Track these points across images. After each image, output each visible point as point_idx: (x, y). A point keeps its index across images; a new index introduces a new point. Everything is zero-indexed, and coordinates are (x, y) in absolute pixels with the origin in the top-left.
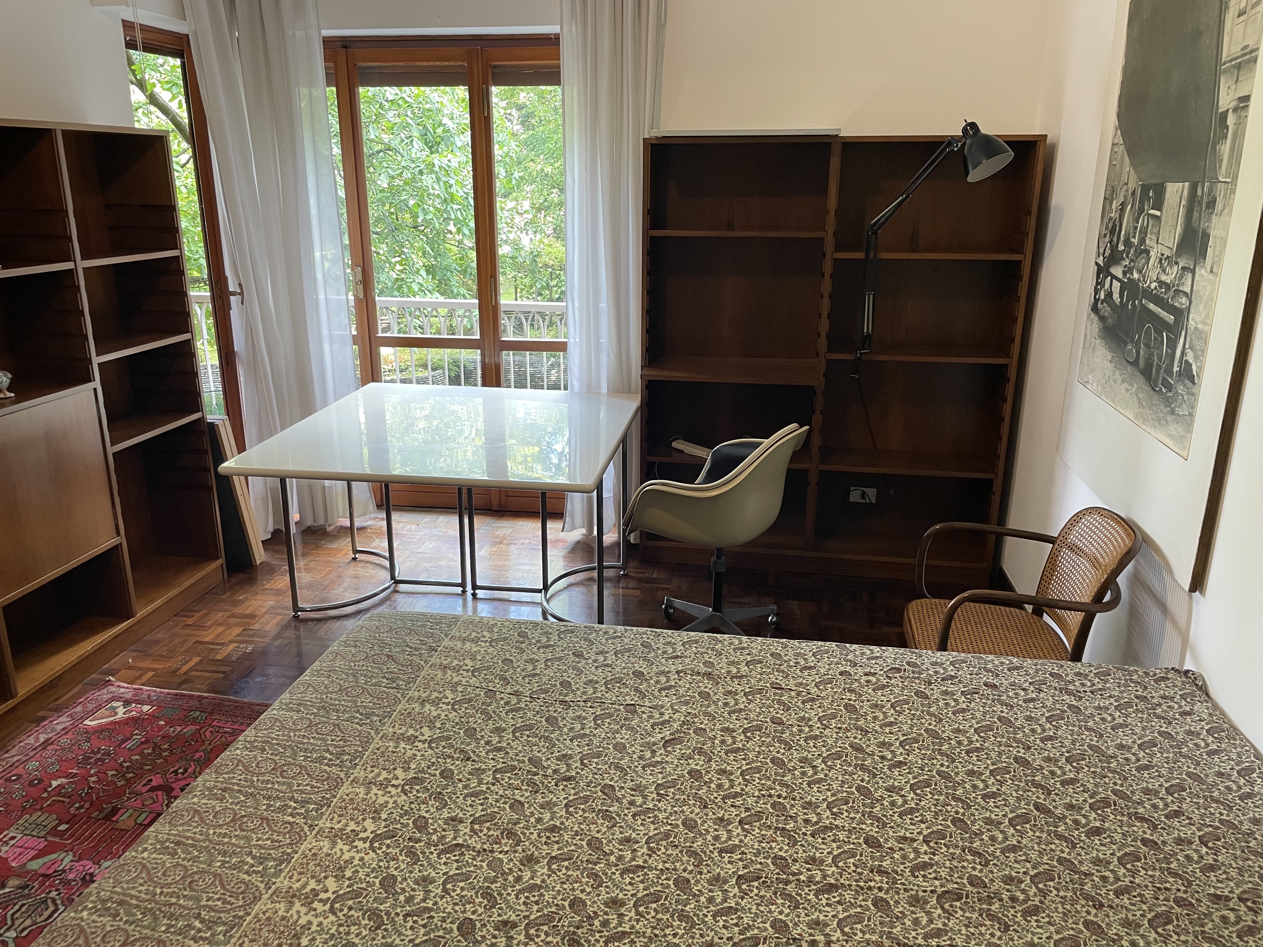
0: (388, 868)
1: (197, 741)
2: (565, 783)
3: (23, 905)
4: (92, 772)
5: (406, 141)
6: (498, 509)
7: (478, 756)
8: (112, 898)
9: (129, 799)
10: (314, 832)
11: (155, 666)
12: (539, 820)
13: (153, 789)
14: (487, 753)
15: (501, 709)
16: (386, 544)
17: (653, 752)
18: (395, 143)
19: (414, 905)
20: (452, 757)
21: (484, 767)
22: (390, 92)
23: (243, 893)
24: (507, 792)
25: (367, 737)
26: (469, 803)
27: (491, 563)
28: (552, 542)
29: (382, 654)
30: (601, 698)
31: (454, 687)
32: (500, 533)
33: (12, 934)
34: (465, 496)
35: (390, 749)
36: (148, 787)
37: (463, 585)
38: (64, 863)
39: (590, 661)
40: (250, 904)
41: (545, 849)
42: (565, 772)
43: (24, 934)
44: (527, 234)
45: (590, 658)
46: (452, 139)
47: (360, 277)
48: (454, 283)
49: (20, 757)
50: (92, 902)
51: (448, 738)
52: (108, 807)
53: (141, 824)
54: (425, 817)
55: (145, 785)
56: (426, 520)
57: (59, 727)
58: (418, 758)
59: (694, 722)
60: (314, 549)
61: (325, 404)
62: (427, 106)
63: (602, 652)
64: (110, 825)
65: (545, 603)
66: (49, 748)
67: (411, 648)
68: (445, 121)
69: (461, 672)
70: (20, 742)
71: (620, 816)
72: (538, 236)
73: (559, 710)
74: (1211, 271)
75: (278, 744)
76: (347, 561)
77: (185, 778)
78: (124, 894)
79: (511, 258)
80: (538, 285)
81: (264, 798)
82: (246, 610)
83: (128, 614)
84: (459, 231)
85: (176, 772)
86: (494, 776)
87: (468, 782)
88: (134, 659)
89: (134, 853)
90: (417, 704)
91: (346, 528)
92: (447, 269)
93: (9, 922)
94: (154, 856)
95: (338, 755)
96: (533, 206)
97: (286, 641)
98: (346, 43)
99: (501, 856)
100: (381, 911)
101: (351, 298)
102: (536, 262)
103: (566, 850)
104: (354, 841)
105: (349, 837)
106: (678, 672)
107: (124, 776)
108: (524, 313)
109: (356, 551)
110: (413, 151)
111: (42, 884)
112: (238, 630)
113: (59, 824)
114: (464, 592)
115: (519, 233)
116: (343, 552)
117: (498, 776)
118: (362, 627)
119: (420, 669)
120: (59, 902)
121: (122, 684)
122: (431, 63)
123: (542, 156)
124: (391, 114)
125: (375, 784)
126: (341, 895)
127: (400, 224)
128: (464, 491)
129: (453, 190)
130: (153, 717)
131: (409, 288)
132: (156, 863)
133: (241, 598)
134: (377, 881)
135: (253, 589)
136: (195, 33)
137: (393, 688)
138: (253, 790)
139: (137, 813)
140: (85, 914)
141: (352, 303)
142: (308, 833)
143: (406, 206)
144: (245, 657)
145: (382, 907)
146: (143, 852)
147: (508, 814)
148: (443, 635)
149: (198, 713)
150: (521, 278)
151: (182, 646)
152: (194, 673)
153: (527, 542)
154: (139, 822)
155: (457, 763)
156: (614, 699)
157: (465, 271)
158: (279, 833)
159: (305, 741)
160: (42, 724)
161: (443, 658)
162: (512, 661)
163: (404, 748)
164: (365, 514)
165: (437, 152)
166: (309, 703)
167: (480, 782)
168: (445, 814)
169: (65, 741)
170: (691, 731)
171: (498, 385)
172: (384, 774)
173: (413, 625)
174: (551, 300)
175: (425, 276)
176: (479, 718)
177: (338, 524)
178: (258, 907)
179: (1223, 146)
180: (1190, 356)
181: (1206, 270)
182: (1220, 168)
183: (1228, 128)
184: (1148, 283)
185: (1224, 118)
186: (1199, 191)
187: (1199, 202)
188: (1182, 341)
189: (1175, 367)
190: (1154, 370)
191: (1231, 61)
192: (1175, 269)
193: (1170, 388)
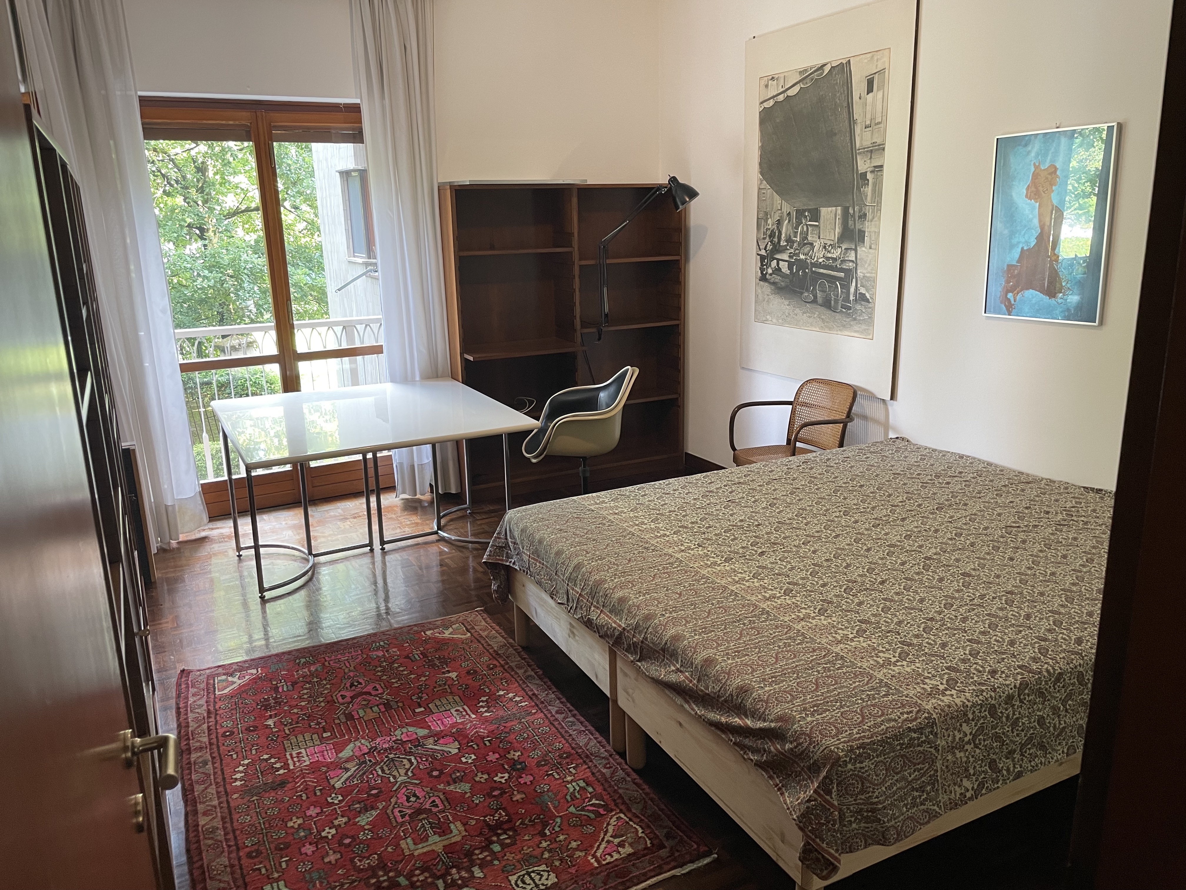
74: (870, 248)
179: (866, 189)
180: (863, 290)
181: (866, 248)
182: (866, 199)
183: (868, 180)
184: (815, 259)
185: (864, 176)
186: (851, 211)
187: (852, 216)
188: (854, 284)
189: (852, 298)
190: (833, 302)
191: (864, 148)
192: (839, 250)
193: (849, 308)
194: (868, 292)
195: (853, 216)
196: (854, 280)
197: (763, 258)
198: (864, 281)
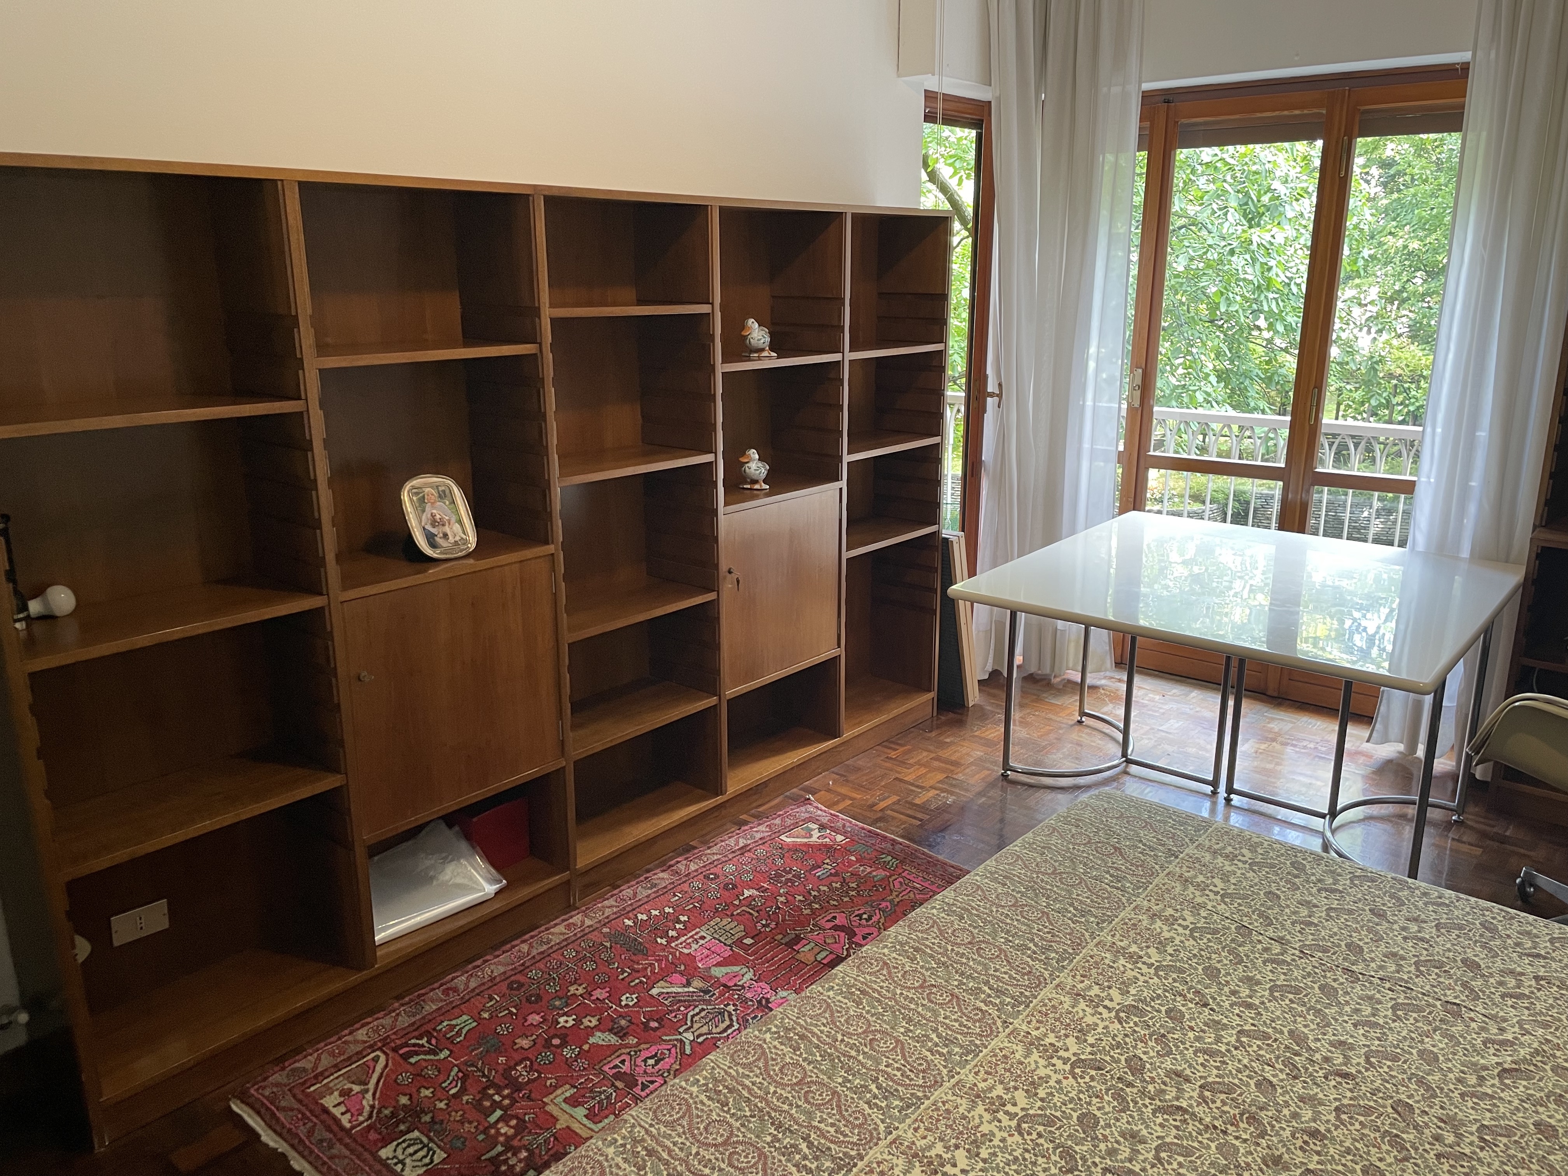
0: (1089, 1104)
1: (884, 889)
2: (1339, 1079)
3: (703, 1010)
4: (782, 891)
5: (1219, 213)
6: (1275, 694)
7: (1218, 1004)
8: (795, 1029)
9: (812, 931)
10: (1007, 1031)
11: (854, 795)
12: (1295, 1116)
13: (836, 928)
14: (1231, 1005)
15: (1257, 955)
16: (1121, 712)
17: (1482, 1079)
18: (1203, 217)
19: (1117, 1161)
20: (1185, 996)
21: (1225, 1021)
22: (1207, 153)
23: (924, 1071)
24: (1253, 1064)
25: (1080, 939)
26: (1201, 1060)
27: (1256, 764)
28: (1349, 754)
29: (1108, 843)
30: (1407, 982)
31: (1196, 908)
32: (1275, 726)
33: (689, 1036)
34: (1234, 671)
35: (1107, 961)
36: (831, 924)
37: (1215, 783)
38: (745, 979)
39: (1396, 927)
40: (930, 1087)
41: (1299, 1157)
42: (1341, 1065)
43: (700, 1040)
44: (1369, 332)
45: (1396, 922)
46: (1281, 209)
47: (1138, 381)
48: (1252, 393)
49: (719, 857)
50: (776, 1026)
51: (1181, 971)
52: (792, 934)
53: (820, 962)
54: (1141, 1059)
55: (828, 921)
56: (1174, 691)
57: (758, 836)
58: (1140, 983)
59: (1554, 1056)
60: (1033, 701)
61: (1073, 532)
62: (1254, 168)
63: (1416, 920)
64: (790, 953)
65: (1328, 834)
66: (746, 854)
67: (1144, 845)
68: (1276, 185)
69: (1207, 892)
70: (722, 841)
71: (1416, 1149)
72: (1385, 336)
73: (1341, 980)
75: (978, 916)
76: (1073, 723)
77: (868, 926)
78: (806, 1029)
79: (1338, 363)
80: (1373, 402)
81: (956, 972)
82: (951, 755)
83: (834, 733)
84: (1271, 327)
85: (860, 916)
86: (1238, 1038)
87: (1202, 1034)
88: (834, 781)
89: (820, 988)
90: (1145, 917)
91: (1076, 683)
92: (1246, 375)
93: (689, 1023)
94: (839, 998)
95: (1045, 950)
96: (1382, 295)
97: (991, 802)
98: (1168, 97)
99: (1237, 1143)
100: (1076, 1152)
101: (1124, 406)
102: (1376, 370)
103: (1329, 1167)
104: (1052, 1058)
105: (1047, 1051)
106: (1537, 978)
107: (810, 904)
108: (1353, 437)
109: (1083, 714)
110: (1226, 225)
111: (722, 994)
112: (941, 776)
113: (745, 937)
114: (1215, 793)
115: (1356, 331)
116: (1067, 712)
117: (1244, 1039)
118: (1087, 805)
119: (1153, 874)
120: (734, 1018)
121: (820, 806)
122: (1277, 113)
123: (1407, 228)
124: (1203, 180)
125: (1084, 998)
126: (1031, 1116)
127: (1193, 317)
128: (1234, 663)
129: (1272, 275)
130: (846, 850)
131: (1192, 398)
132: (841, 1007)
133: (948, 740)
134: (1075, 1115)
135: (962, 734)
136: (999, 99)
137: (1117, 888)
138: (946, 959)
139: (817, 949)
140: (768, 1036)
141: (1124, 413)
142: (1001, 1030)
143: (1204, 293)
144: (944, 809)
145: (1077, 1148)
146: (829, 990)
147: (1251, 1094)
148: (1187, 840)
149: (890, 858)
150: (1351, 391)
151: (881, 780)
152: (889, 812)
153: (1312, 745)
154: (819, 959)
155: (1190, 1005)
156: (1428, 988)
157: (1270, 379)
158: (969, 1019)
159: (1008, 921)
160: (743, 828)
161: (1185, 868)
162: (1279, 897)
163: (1124, 966)
164: (1098, 670)
165: (1259, 225)
166: (1016, 879)
167: (1218, 1040)
168: (1168, 1064)
169: (761, 851)
170: (1547, 1068)
171: (1301, 530)
172: (1096, 990)
173: (1150, 817)
174: (1390, 422)
175: (1215, 384)
176: (1226, 957)
177: (1065, 677)
178: (937, 1094)
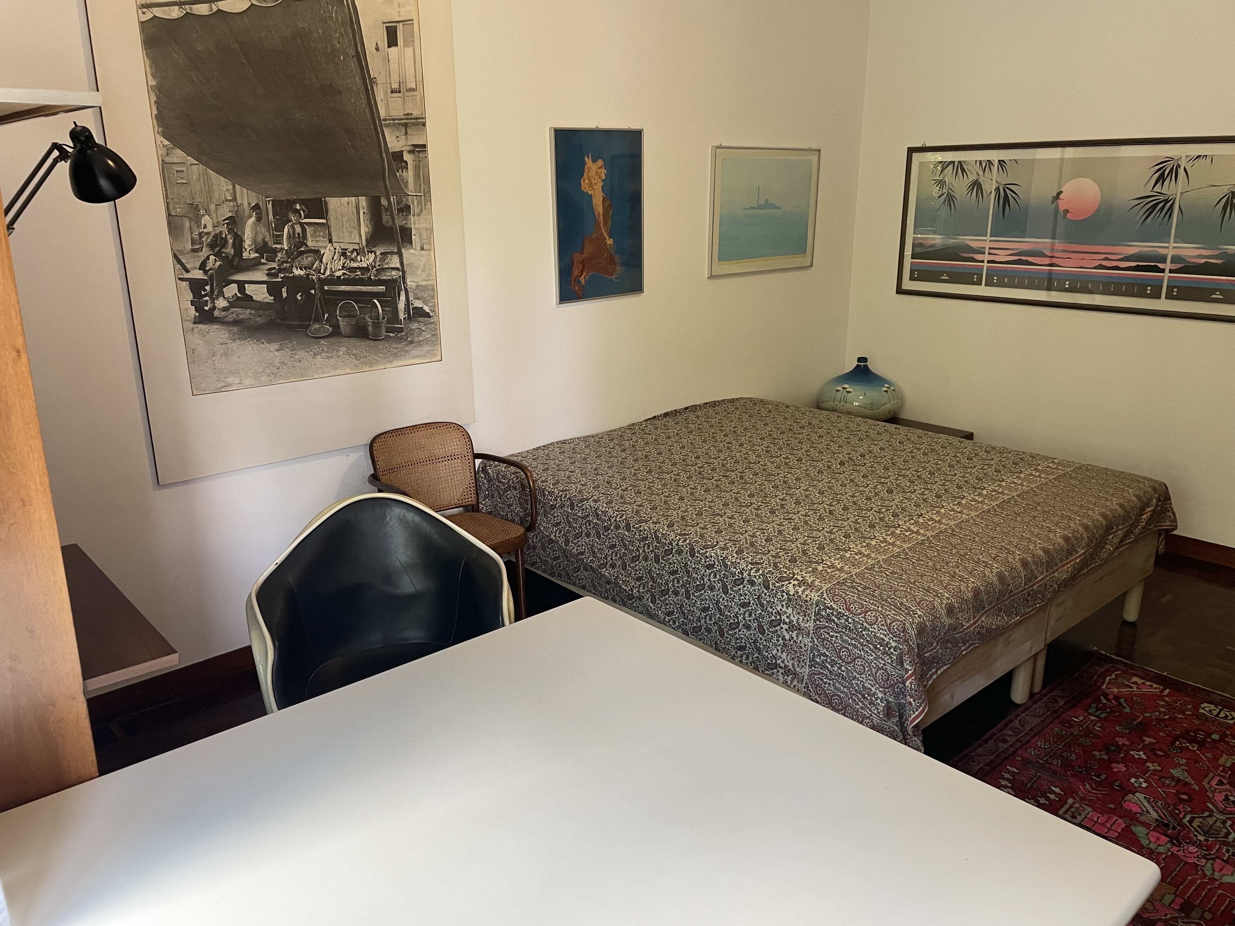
74: (422, 249)
179: (405, 174)
180: (418, 304)
181: (415, 250)
182: (407, 186)
183: (406, 162)
184: (328, 273)
185: (398, 156)
186: (384, 202)
187: (387, 210)
188: (403, 297)
189: (402, 316)
190: (370, 328)
191: (394, 120)
192: (372, 257)
193: (401, 330)
194: (427, 305)
195: (389, 209)
196: (403, 294)
197: (196, 286)
198: (418, 292)
